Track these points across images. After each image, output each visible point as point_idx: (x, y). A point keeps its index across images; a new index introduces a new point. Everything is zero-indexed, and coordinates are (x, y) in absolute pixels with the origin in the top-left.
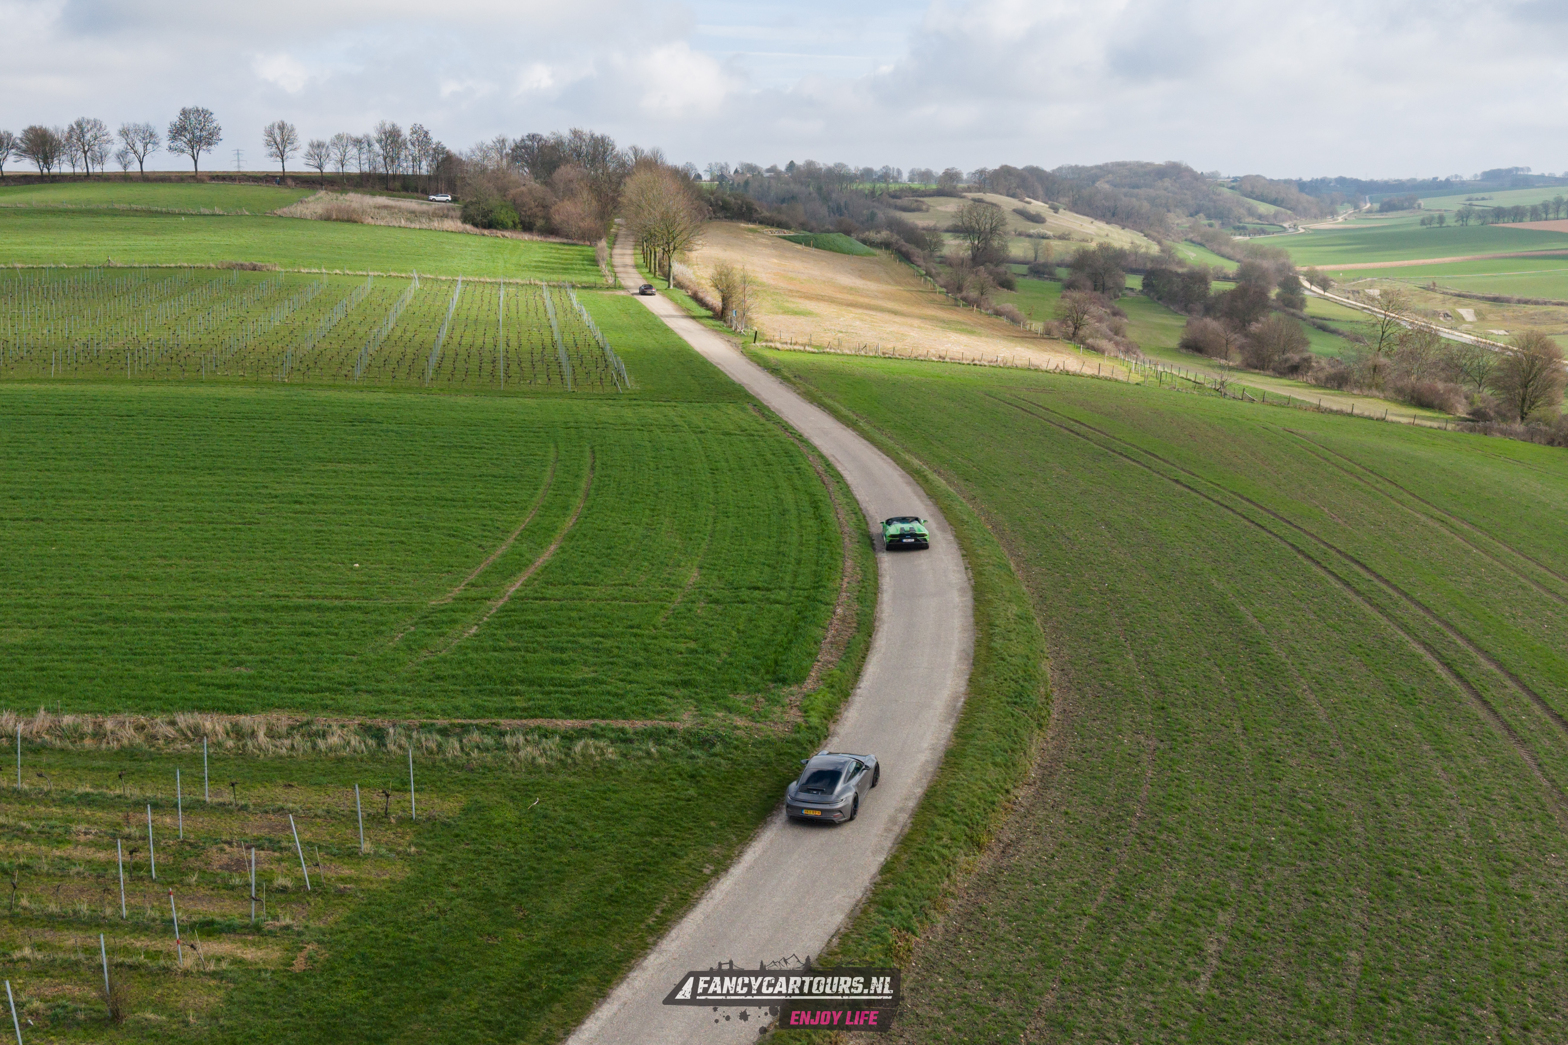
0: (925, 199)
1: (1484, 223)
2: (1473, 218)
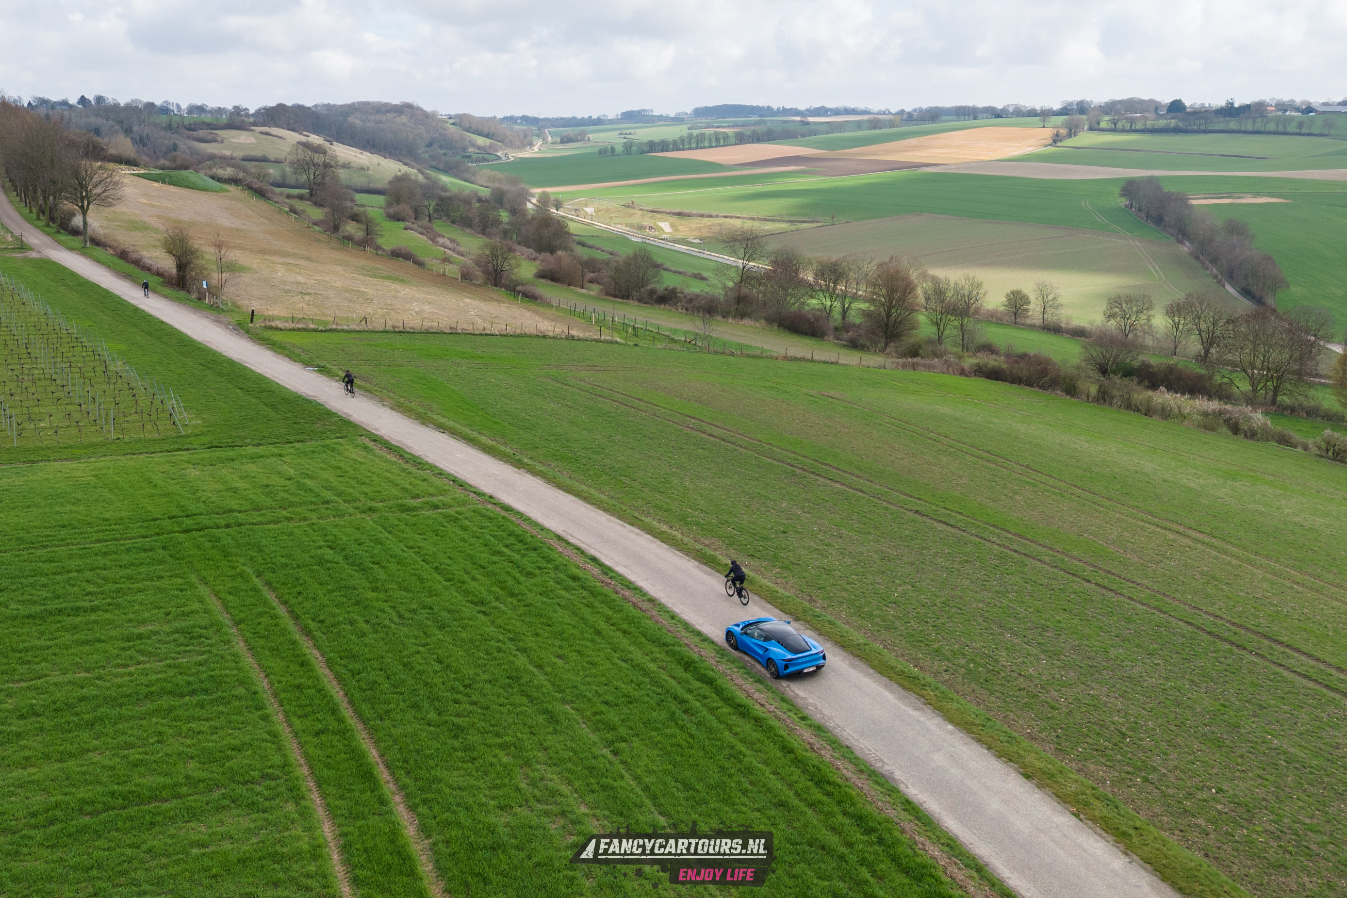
0: (219, 132)
1: (642, 152)
2: (634, 149)
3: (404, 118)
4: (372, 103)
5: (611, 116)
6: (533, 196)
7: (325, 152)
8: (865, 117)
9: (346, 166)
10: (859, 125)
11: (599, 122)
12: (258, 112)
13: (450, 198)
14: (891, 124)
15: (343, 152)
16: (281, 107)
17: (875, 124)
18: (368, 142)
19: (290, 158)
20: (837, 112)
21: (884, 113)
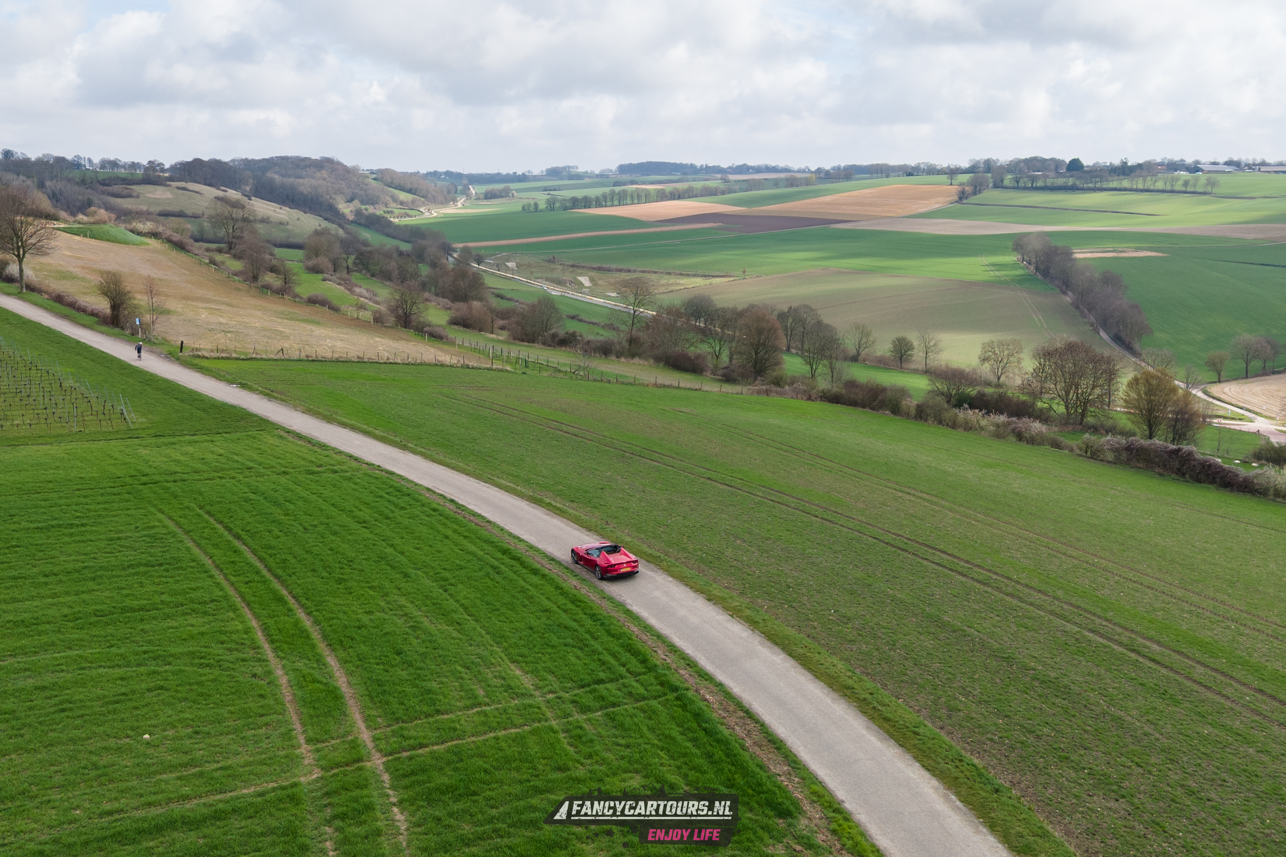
0: (134, 187)
1: (565, 208)
2: (557, 205)
3: (325, 173)
4: (291, 158)
5: (536, 172)
6: (455, 250)
7: (243, 207)
8: (782, 175)
9: (265, 221)
10: (776, 183)
11: (523, 178)
12: (173, 168)
13: (370, 252)
14: (808, 182)
15: (262, 207)
16: (197, 162)
17: (792, 182)
18: (288, 197)
19: (207, 213)
20: (758, 170)
21: (804, 171)
